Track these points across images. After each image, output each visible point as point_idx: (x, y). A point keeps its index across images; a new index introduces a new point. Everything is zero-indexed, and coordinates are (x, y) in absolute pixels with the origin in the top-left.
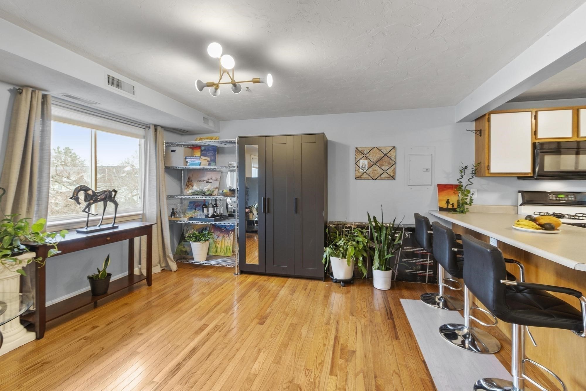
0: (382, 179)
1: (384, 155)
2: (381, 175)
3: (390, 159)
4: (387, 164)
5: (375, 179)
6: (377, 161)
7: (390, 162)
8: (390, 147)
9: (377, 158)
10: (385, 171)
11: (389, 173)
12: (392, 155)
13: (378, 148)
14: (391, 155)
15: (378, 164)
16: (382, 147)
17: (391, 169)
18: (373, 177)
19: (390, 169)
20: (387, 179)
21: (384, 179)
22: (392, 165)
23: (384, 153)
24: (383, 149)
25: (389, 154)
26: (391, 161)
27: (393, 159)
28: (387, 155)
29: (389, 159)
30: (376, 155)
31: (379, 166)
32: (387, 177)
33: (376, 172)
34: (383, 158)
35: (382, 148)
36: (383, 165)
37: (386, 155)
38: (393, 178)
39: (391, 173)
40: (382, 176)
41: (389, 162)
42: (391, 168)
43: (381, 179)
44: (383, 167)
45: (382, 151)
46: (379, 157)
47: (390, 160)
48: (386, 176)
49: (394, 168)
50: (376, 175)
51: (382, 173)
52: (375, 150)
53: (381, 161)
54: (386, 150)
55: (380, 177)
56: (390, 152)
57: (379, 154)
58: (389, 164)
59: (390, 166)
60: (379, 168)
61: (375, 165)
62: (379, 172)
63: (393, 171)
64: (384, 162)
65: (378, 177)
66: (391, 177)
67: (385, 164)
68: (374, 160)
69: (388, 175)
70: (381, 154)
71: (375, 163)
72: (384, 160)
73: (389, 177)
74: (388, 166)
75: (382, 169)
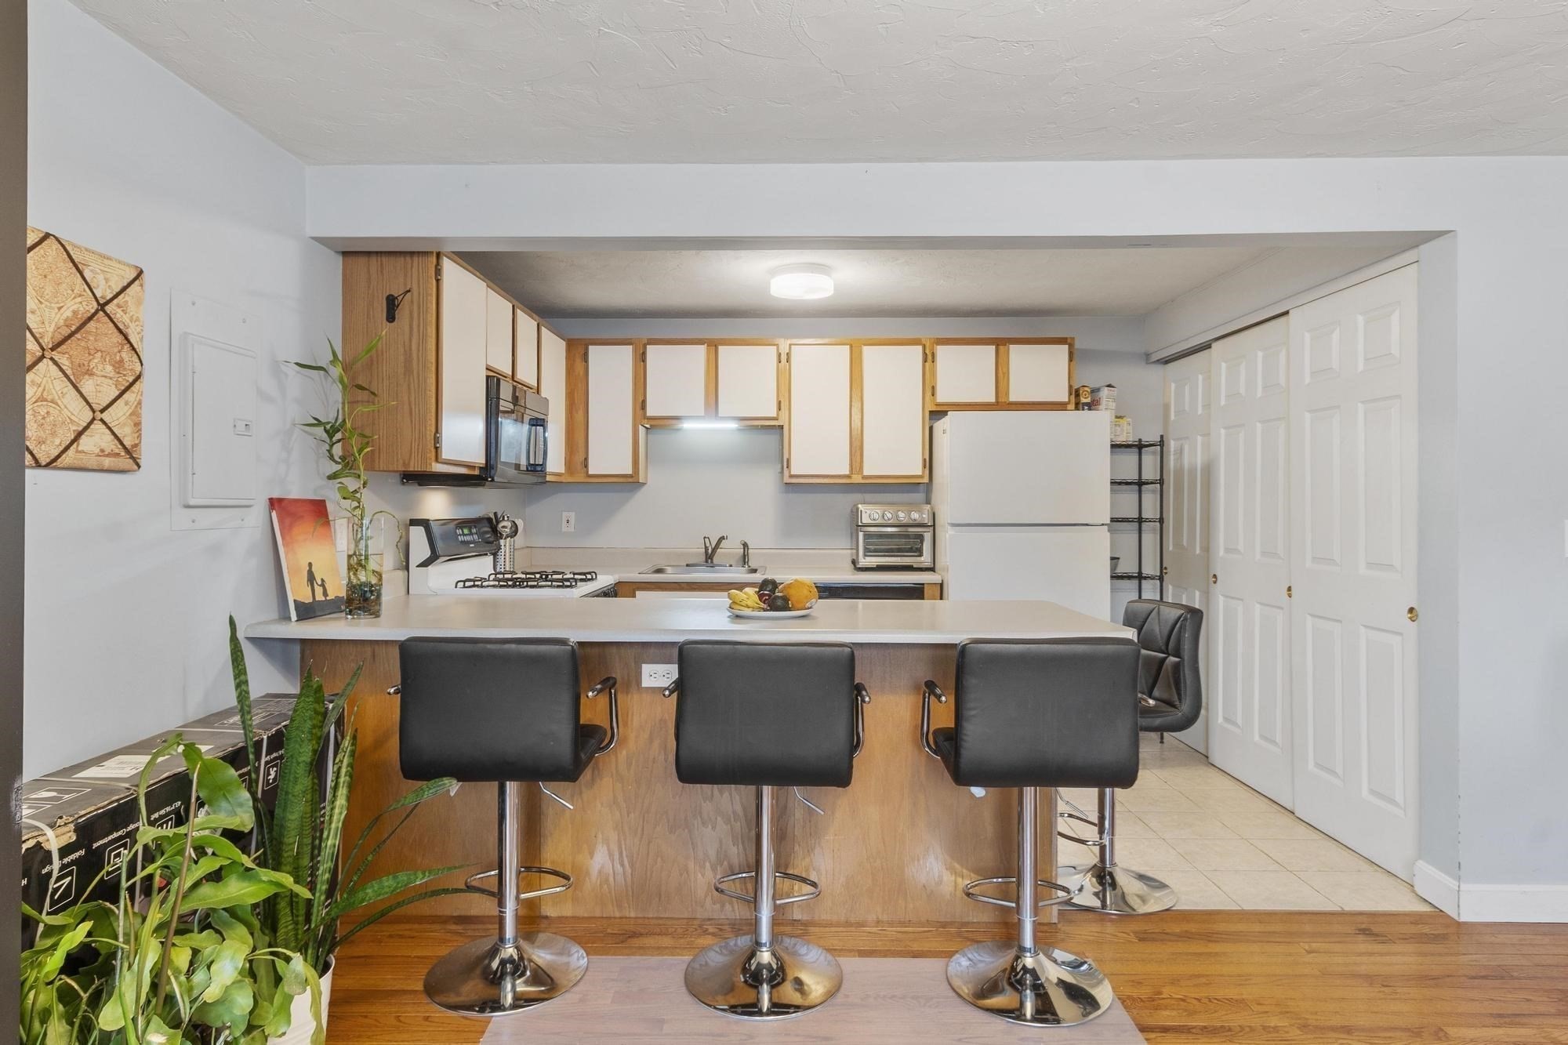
0: (85, 461)
1: (96, 306)
2: (78, 437)
3: (120, 338)
4: (109, 369)
5: (47, 465)
6: (59, 338)
7: (122, 361)
8: (127, 269)
9: (60, 319)
10: (98, 414)
11: (115, 430)
12: (132, 319)
13: (68, 248)
14: (126, 319)
15: (64, 361)
16: (87, 249)
17: (126, 403)
18: (41, 442)
19: (120, 402)
20: (107, 462)
21: (92, 462)
22: (131, 379)
23: (98, 293)
24: (92, 265)
25: (119, 306)
26: (126, 355)
27: (135, 346)
28: (108, 308)
29: (117, 338)
30: (56, 294)
31: (69, 372)
32: (108, 455)
33: (54, 411)
34: (92, 326)
35: (87, 256)
36: (90, 373)
37: (102, 307)
38: (132, 459)
39: (127, 430)
40: (85, 443)
41: (118, 357)
42: (126, 396)
44: (88, 387)
45: (87, 274)
46: (69, 314)
47: (122, 345)
48: (104, 445)
49: (138, 399)
50: (54, 434)
51: (85, 424)
52: (50, 259)
53: (79, 339)
54: (109, 275)
55: (77, 451)
56: (122, 295)
57: (73, 291)
58: (119, 373)
59: (123, 388)
60: (71, 387)
61: (50, 363)
62: (69, 414)
63: (133, 417)
64: (92, 352)
65: (61, 449)
66: (123, 454)
67: (100, 367)
68: (46, 323)
69: (113, 437)
70: (80, 296)
71: (50, 346)
72: (96, 340)
73: (117, 451)
74: (111, 381)
75: (85, 394)
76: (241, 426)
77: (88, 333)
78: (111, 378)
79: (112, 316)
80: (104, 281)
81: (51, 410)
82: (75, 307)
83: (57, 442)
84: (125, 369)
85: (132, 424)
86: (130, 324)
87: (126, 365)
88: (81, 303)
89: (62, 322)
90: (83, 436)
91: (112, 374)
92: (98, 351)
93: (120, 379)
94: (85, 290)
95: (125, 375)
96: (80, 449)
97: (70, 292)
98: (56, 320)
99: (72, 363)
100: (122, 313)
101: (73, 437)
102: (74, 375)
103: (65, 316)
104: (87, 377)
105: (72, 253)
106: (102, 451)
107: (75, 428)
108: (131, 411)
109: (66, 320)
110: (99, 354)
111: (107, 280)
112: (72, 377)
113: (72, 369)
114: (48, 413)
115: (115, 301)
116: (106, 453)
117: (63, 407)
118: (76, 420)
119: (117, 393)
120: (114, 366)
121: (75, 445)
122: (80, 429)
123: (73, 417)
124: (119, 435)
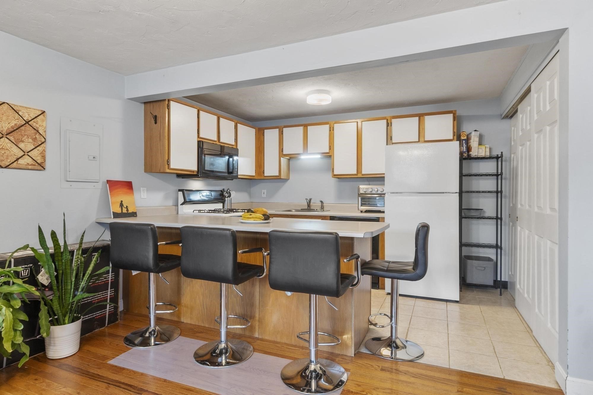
0: (21, 166)
1: (25, 122)
2: (17, 159)
3: (35, 131)
4: (30, 140)
5: (6, 167)
6: (9, 131)
7: (36, 138)
8: (37, 111)
9: (9, 126)
10: (26, 153)
12: (40, 126)
13: (12, 106)
14: (38, 126)
15: (12, 138)
16: (20, 106)
17: (38, 150)
19: (36, 150)
20: (30, 167)
21: (24, 167)
22: (40, 143)
23: (25, 119)
24: (23, 111)
26: (38, 136)
27: (41, 133)
28: (30, 123)
29: (33, 131)
30: (7, 119)
31: (13, 141)
32: (31, 165)
33: (7, 152)
34: (23, 128)
35: (20, 108)
36: (23, 142)
37: (27, 122)
38: (41, 166)
39: (39, 158)
40: (20, 161)
41: (34, 137)
42: (38, 148)
43: (17, 167)
44: (22, 145)
45: (20, 113)
46: (13, 124)
47: (36, 134)
48: (28, 162)
49: (43, 149)
50: (7, 158)
51: (21, 156)
52: (5, 109)
53: (17, 132)
54: (29, 114)
55: (17, 164)
56: (36, 119)
57: (14, 118)
58: (34, 141)
59: (37, 146)
60: (14, 145)
61: (6, 139)
62: (14, 153)
63: (42, 154)
64: (23, 135)
65: (10, 163)
66: (37, 165)
67: (27, 140)
68: (4, 128)
69: (32, 160)
70: (17, 119)
71: (6, 134)
72: (25, 132)
73: (34, 164)
74: (31, 144)
75: (20, 148)
76: (92, 158)
77: (22, 130)
78: (31, 143)
79: (32, 125)
80: (28, 115)
81: (6, 152)
82: (16, 123)
83: (9, 161)
84: (37, 140)
85: (41, 156)
86: (39, 127)
87: (38, 139)
88: (18, 121)
89: (10, 127)
90: (20, 159)
91: (32, 142)
92: (26, 135)
93: (35, 143)
94: (19, 118)
95: (37, 142)
96: (18, 163)
97: (14, 119)
98: (8, 126)
99: (15, 138)
100: (36, 124)
101: (15, 160)
102: (15, 142)
103: (11, 125)
104: (21, 142)
105: (13, 107)
106: (28, 164)
107: (17, 157)
108: (40, 153)
109: (11, 127)
110: (26, 136)
111: (29, 115)
112: (15, 143)
113: (15, 140)
114: (5, 153)
115: (33, 121)
116: (30, 164)
117: (11, 151)
118: (17, 155)
119: (34, 147)
120: (32, 139)
121: (16, 162)
122: (19, 157)
123: (15, 154)
124: (35, 159)
